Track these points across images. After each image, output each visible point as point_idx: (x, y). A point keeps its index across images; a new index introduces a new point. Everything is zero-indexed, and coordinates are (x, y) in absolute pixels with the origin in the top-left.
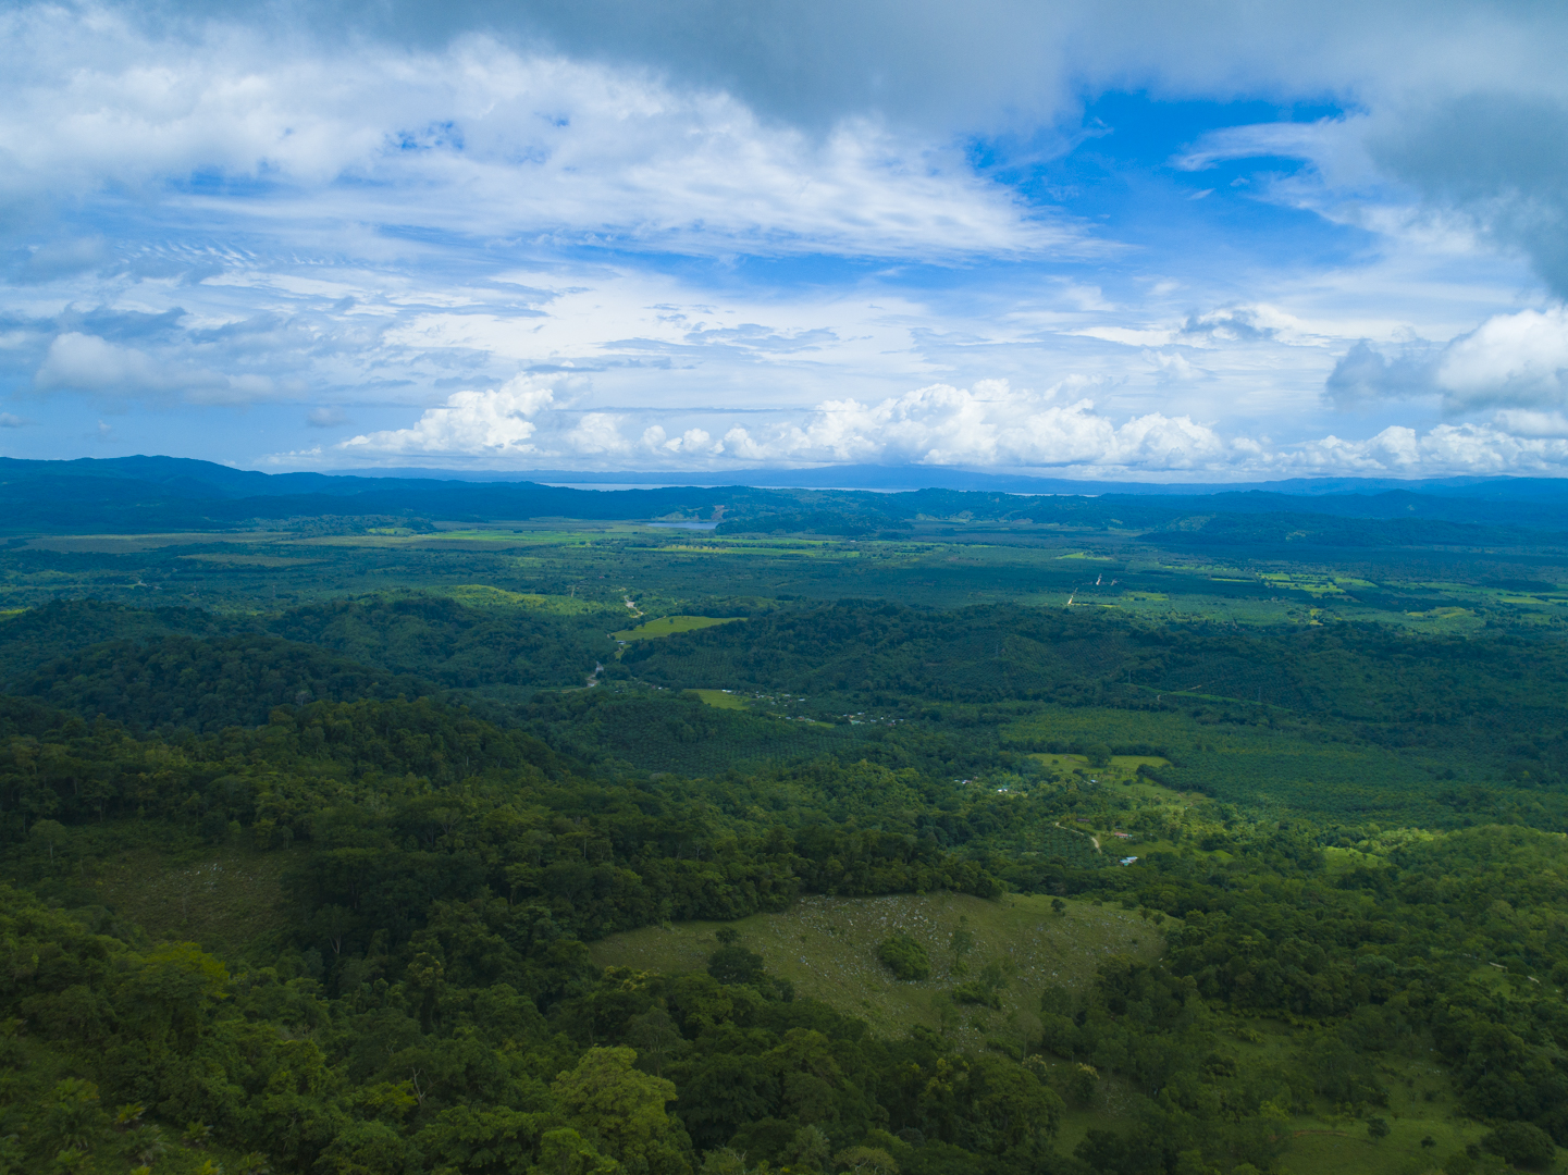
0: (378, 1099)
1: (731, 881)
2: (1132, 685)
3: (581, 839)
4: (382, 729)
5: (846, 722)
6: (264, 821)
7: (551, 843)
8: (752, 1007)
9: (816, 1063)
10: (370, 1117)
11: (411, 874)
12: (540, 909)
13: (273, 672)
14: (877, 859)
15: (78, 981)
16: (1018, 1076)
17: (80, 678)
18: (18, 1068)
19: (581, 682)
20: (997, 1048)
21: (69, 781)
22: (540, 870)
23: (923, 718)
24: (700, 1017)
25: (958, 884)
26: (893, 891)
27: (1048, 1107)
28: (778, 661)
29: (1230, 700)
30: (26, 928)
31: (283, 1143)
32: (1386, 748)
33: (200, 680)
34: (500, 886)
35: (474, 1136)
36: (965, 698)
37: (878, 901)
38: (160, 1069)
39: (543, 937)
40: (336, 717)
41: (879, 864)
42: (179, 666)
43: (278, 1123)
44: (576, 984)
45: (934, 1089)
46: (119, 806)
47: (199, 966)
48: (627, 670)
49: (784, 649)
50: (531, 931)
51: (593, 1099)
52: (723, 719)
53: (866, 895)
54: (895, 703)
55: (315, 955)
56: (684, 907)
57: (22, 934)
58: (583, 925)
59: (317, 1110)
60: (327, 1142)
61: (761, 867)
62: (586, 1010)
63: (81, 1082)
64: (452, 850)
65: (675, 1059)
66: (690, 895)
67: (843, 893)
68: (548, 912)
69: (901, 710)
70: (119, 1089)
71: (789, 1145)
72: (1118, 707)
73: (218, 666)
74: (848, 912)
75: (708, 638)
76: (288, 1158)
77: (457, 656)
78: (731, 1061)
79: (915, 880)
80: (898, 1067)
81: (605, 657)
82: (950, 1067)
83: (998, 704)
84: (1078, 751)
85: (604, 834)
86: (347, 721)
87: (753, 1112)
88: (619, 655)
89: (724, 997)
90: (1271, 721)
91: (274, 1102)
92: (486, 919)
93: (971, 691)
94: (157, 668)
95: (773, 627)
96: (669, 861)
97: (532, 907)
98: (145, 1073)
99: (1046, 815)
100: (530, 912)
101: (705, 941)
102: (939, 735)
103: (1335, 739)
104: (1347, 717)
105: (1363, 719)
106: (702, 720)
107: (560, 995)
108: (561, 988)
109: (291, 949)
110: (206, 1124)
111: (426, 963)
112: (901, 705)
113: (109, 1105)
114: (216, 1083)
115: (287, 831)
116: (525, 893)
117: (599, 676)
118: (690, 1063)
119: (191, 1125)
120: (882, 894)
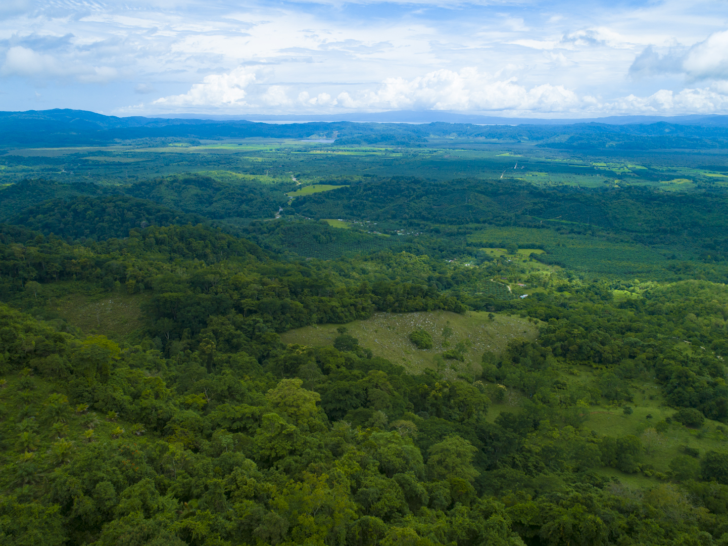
0: (190, 401)
1: (343, 306)
2: (529, 216)
3: (275, 288)
4: (182, 239)
5: (395, 234)
6: (131, 281)
7: (262, 290)
8: (353, 361)
9: (382, 385)
10: (188, 408)
11: (199, 304)
12: (257, 319)
13: (129, 213)
14: (410, 296)
15: (53, 352)
16: (471, 390)
17: (40, 216)
18: (32, 389)
19: (273, 216)
20: (462, 378)
21: (40, 264)
22: (257, 302)
23: (431, 232)
24: (330, 365)
25: (446, 307)
26: (417, 310)
27: (484, 403)
28: (364, 206)
29: (575, 223)
30: (28, 330)
31: (150, 419)
32: (645, 245)
33: (96, 217)
34: (239, 309)
35: (233, 416)
36: (451, 223)
37: (410, 315)
38: (94, 389)
39: (260, 332)
40: (160, 233)
41: (411, 298)
42: (86, 210)
43: (147, 411)
44: (275, 352)
45: (434, 396)
46: (64, 275)
47: (107, 345)
48: (294, 210)
49: (367, 200)
50: (254, 329)
51: (284, 400)
52: (339, 233)
53: (405, 312)
54: (419, 225)
55: (158, 340)
56: (322, 318)
57: (27, 332)
58: (277, 326)
59: (164, 406)
60: (169, 419)
61: (357, 300)
62: (280, 363)
63: (60, 395)
64: (216, 294)
65: (320, 383)
66: (325, 312)
67: (394, 311)
68: (261, 320)
69: (421, 228)
70: (77, 398)
71: (370, 419)
72: (522, 227)
73: (104, 210)
74: (396, 320)
75: (331, 195)
76: (153, 426)
77: (214, 204)
78: (344, 384)
79: (426, 305)
80: (418, 386)
81: (283, 204)
82: (441, 386)
83: (467, 225)
84: (503, 247)
85: (285, 286)
86: (165, 235)
87: (354, 405)
88: (290, 203)
89: (341, 357)
90: (593, 233)
91: (145, 403)
92: (234, 323)
93: (454, 219)
94: (75, 211)
95: (362, 190)
96: (315, 297)
97: (254, 318)
98: (87, 391)
99: (487, 276)
100: (253, 320)
101: (332, 333)
102: (439, 240)
103: (622, 241)
104: (628, 230)
105: (636, 231)
106: (329, 233)
107: (268, 356)
108: (268, 353)
109: (147, 337)
110: (116, 412)
111: (208, 343)
112: (421, 226)
113: (73, 404)
114: (119, 395)
115: (141, 285)
116: (251, 312)
117: (281, 213)
118: (326, 385)
119: (109, 412)
120: (412, 311)
